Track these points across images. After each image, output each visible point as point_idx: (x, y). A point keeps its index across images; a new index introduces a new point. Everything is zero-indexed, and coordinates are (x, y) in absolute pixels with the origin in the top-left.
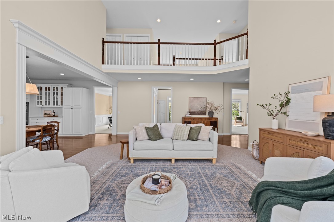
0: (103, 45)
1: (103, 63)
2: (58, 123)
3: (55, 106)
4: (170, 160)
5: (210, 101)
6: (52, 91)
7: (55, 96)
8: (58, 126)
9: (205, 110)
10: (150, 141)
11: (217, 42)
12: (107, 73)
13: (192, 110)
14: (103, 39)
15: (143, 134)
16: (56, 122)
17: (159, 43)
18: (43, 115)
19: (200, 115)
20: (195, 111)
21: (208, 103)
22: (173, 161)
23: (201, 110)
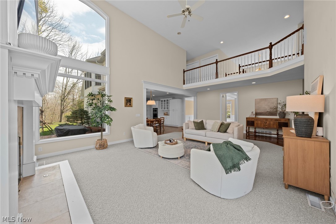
0: (184, 73)
1: (184, 84)
2: (164, 118)
3: (168, 110)
4: (204, 143)
5: (282, 101)
6: (166, 102)
7: (167, 104)
8: (164, 120)
9: (275, 110)
10: (195, 130)
11: (272, 44)
12: (186, 89)
13: (258, 111)
14: (184, 70)
15: (192, 126)
16: (163, 118)
17: (217, 62)
18: (163, 114)
19: (268, 115)
20: (263, 111)
21: (280, 103)
22: (206, 144)
23: (269, 111)
